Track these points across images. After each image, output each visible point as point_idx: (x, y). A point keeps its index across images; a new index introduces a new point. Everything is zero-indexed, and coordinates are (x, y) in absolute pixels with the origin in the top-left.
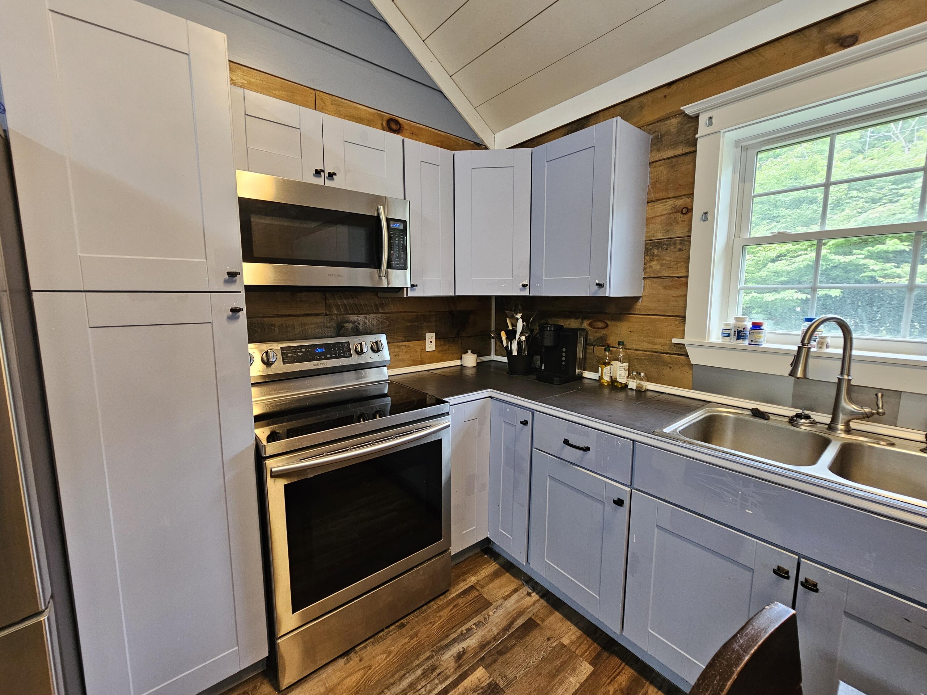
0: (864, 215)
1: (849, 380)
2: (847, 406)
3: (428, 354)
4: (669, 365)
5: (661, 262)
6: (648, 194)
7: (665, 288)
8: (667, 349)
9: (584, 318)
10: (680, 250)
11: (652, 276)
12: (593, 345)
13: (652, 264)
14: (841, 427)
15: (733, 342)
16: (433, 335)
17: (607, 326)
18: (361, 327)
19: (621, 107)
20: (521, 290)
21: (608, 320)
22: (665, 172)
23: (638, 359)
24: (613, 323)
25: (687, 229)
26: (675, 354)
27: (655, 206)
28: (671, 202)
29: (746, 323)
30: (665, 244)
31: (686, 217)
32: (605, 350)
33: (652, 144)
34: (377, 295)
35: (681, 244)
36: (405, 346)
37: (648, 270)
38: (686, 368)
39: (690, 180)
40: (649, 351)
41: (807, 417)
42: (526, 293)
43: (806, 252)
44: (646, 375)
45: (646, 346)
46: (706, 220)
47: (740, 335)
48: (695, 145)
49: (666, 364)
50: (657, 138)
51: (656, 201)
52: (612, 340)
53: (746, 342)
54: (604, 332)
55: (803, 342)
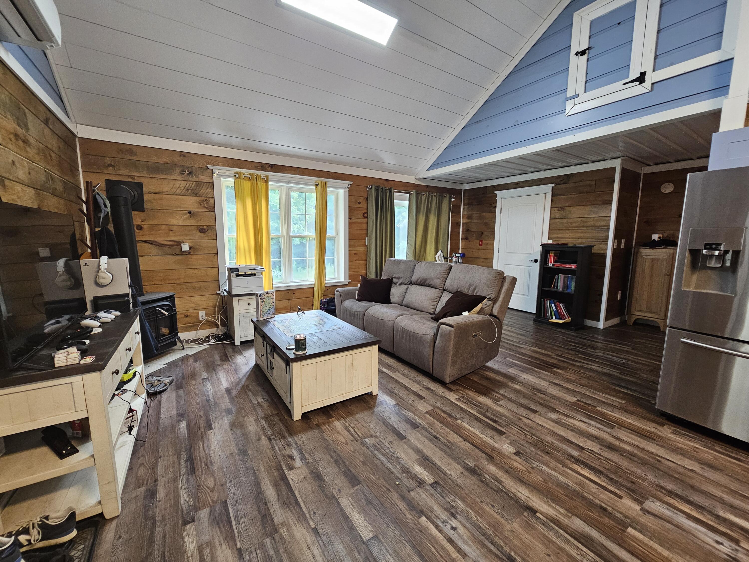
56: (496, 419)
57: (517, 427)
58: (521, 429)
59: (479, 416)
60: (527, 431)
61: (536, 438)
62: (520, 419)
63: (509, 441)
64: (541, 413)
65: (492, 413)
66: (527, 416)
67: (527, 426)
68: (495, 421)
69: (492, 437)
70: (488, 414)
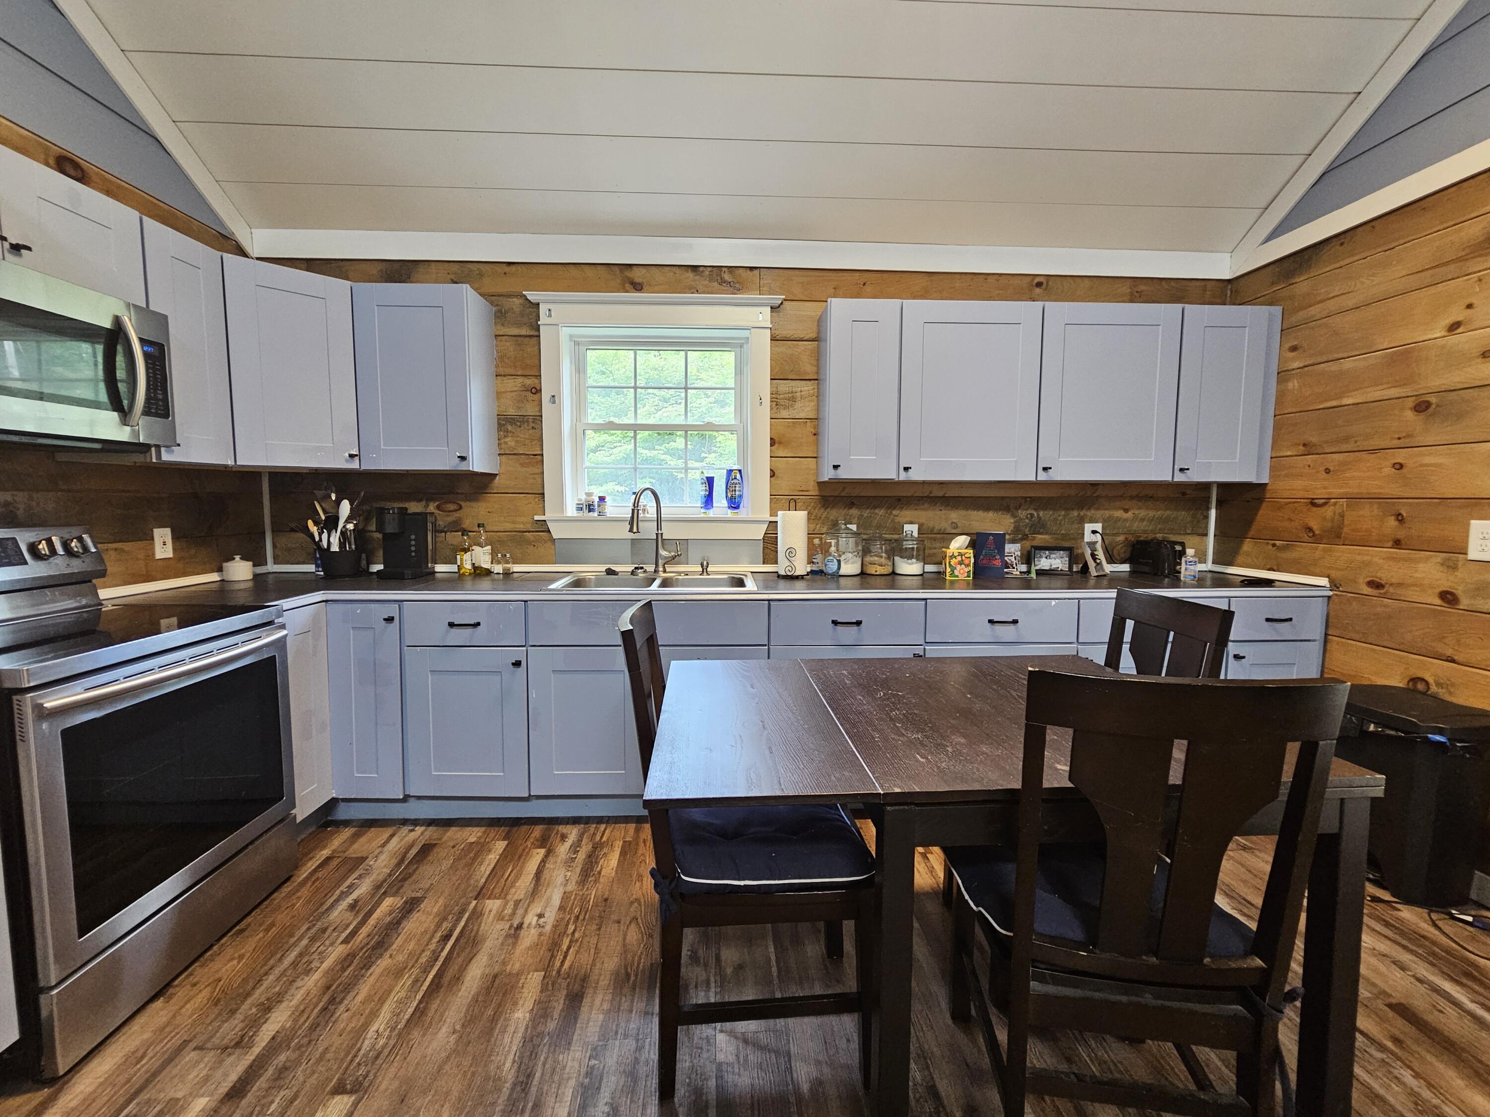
0: (660, 413)
1: (662, 534)
2: (663, 553)
3: (160, 563)
4: (533, 543)
5: (516, 439)
6: (497, 366)
7: (522, 465)
8: (529, 527)
9: (430, 499)
10: (533, 428)
11: (507, 452)
12: (444, 532)
13: (507, 440)
14: (661, 569)
15: (586, 514)
16: (168, 531)
17: (461, 508)
18: (20, 512)
19: (457, 266)
20: (347, 461)
21: (462, 500)
22: (511, 349)
23: (501, 542)
24: (469, 503)
25: (537, 409)
26: (537, 531)
27: (505, 381)
28: (520, 380)
29: (593, 497)
30: (517, 421)
31: (536, 397)
32: (463, 535)
33: (496, 317)
34: (54, 458)
35: (533, 422)
36: (116, 549)
37: (503, 446)
38: (549, 544)
39: (537, 362)
40: (511, 532)
41: (642, 568)
42: (355, 465)
43: (620, 444)
44: (511, 557)
45: (509, 526)
46: (554, 402)
47: (590, 507)
48: (539, 330)
49: (529, 543)
50: (500, 311)
51: (505, 376)
52: (467, 524)
53: (596, 514)
54: (457, 515)
55: (634, 506)
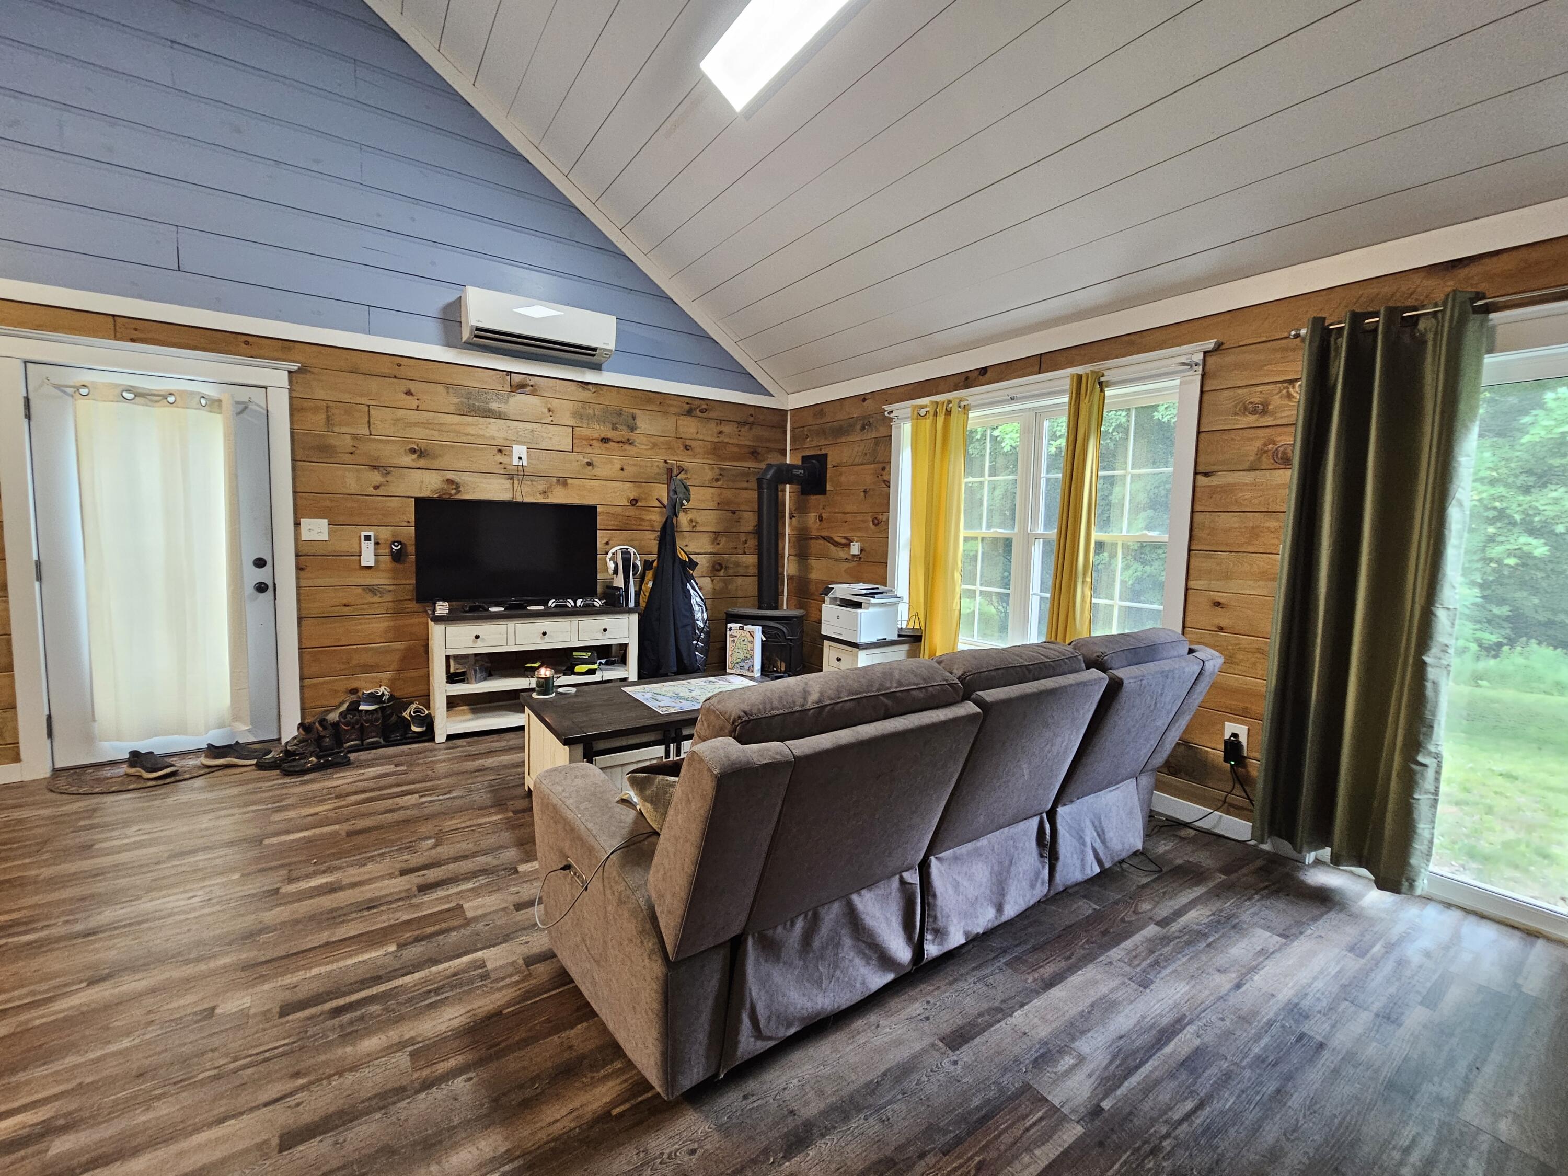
56: (346, 1018)
57: (276, 1051)
58: (261, 1057)
59: (382, 988)
60: (244, 1067)
61: (201, 1076)
62: (297, 1075)
63: (252, 1011)
64: (266, 1157)
65: (372, 1016)
66: (291, 1101)
67: (259, 1079)
68: (338, 1012)
69: (296, 987)
70: (375, 1008)
